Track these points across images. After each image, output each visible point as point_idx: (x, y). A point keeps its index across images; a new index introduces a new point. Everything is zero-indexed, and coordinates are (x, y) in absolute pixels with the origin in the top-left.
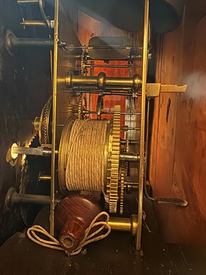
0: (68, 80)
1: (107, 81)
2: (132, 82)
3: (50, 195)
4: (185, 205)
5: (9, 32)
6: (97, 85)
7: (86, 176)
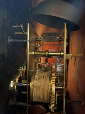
0: (33, 53)
1: (49, 54)
2: (59, 54)
3: (26, 103)
4: (83, 104)
5: (9, 37)
6: (45, 55)
7: (41, 98)
